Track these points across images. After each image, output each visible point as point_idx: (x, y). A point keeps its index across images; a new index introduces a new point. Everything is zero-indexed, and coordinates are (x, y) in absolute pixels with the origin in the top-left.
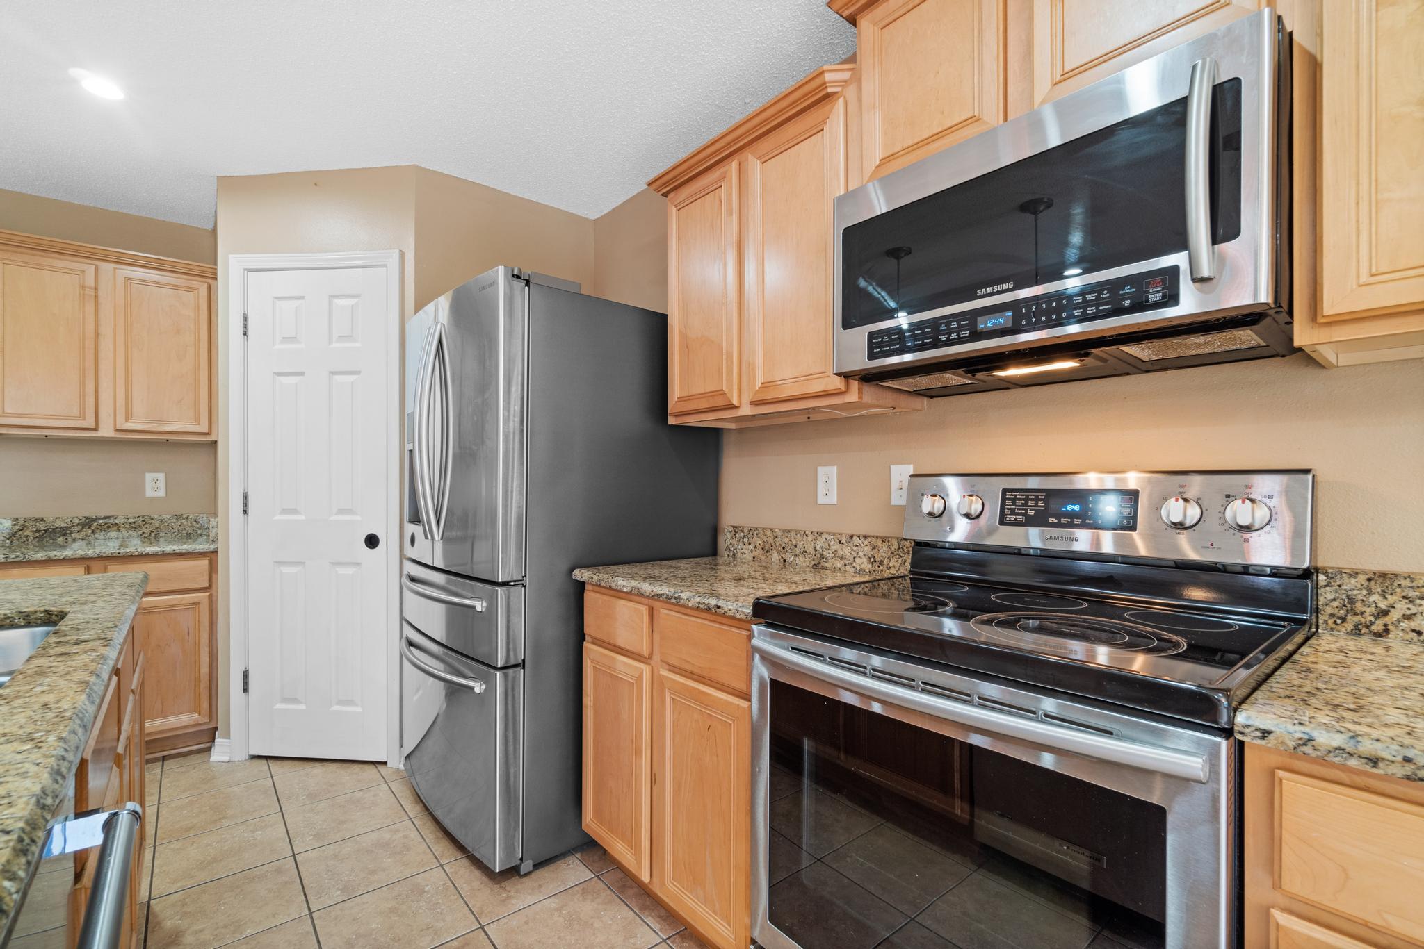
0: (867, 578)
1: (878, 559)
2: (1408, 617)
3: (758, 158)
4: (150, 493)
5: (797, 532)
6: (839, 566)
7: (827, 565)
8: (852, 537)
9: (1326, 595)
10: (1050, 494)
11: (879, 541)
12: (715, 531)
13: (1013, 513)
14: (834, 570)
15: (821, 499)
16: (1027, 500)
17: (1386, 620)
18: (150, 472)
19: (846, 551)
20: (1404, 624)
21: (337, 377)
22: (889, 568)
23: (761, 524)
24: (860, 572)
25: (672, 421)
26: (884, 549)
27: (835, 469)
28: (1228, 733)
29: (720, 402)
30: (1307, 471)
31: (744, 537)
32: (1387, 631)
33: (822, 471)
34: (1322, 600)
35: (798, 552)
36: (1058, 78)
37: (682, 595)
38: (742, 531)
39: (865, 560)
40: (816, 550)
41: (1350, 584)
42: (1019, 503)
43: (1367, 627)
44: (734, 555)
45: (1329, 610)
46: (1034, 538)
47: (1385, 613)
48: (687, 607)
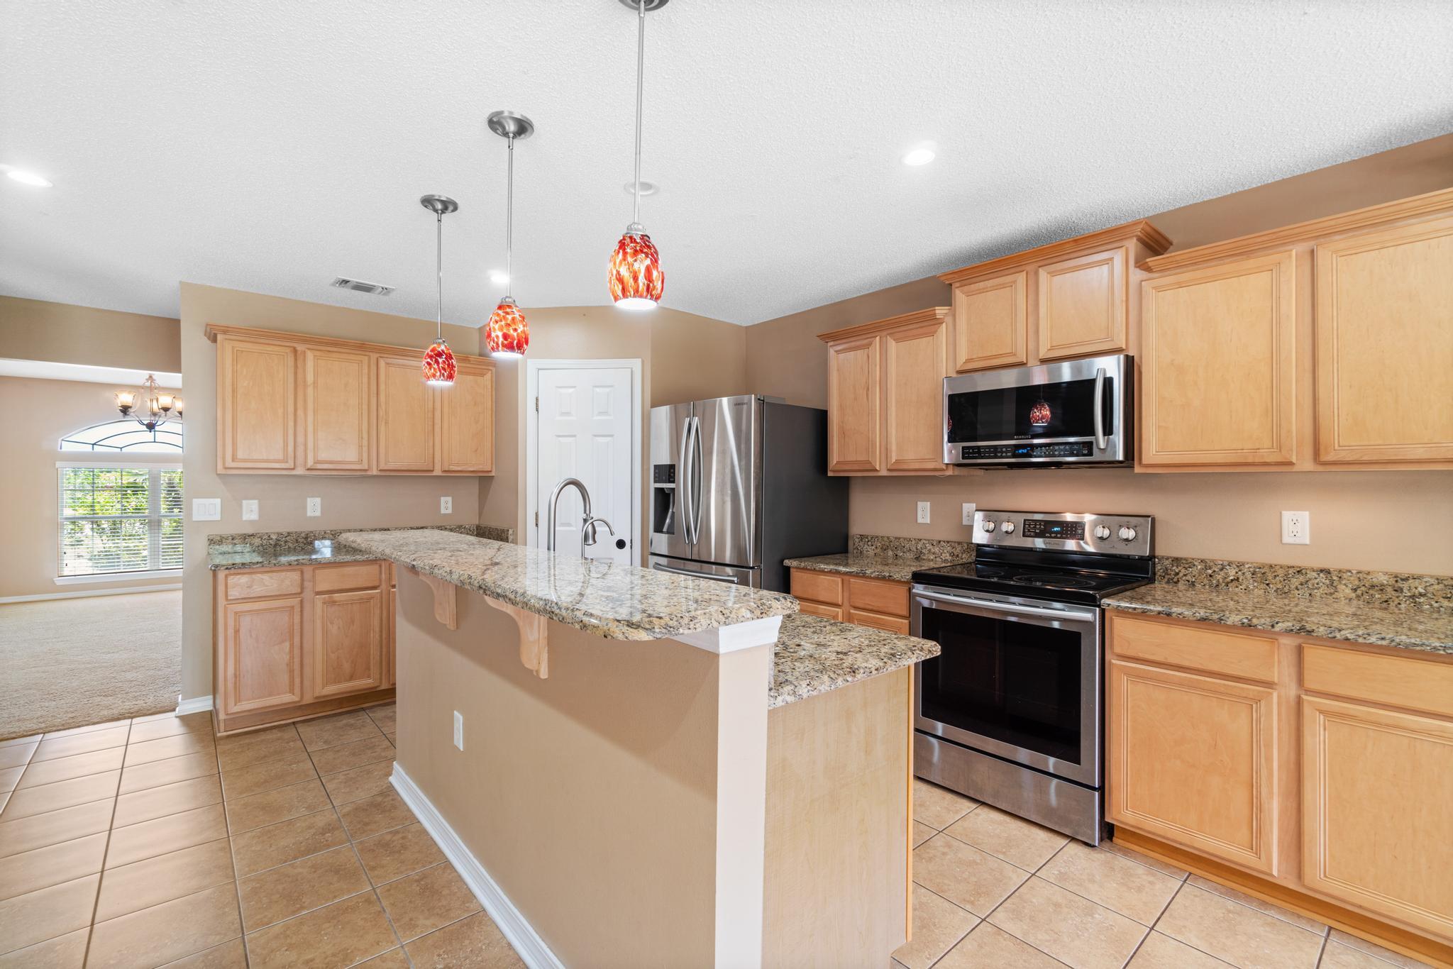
0: (949, 564)
1: (956, 554)
2: (1185, 575)
3: (894, 340)
4: (443, 511)
5: (905, 539)
6: (932, 558)
7: (925, 557)
8: (940, 542)
9: (1158, 567)
10: (1046, 523)
11: (956, 544)
12: (846, 538)
13: (1029, 531)
14: (929, 560)
15: (920, 520)
16: (1036, 525)
17: (1178, 577)
18: (443, 496)
19: (937, 550)
20: (1184, 578)
21: (597, 438)
22: (962, 559)
23: (880, 534)
24: (946, 561)
25: (830, 474)
26: (959, 548)
27: (929, 503)
28: (1099, 606)
29: (868, 467)
30: (1149, 516)
31: (868, 541)
32: (1178, 581)
33: (920, 504)
34: (1156, 570)
35: (905, 550)
36: (1049, 348)
37: (867, 572)
38: (867, 538)
39: (948, 555)
40: (917, 549)
41: (1167, 562)
42: (1032, 526)
43: (1172, 580)
44: (861, 552)
45: (1159, 574)
46: (1039, 543)
47: (1177, 574)
48: (871, 578)
